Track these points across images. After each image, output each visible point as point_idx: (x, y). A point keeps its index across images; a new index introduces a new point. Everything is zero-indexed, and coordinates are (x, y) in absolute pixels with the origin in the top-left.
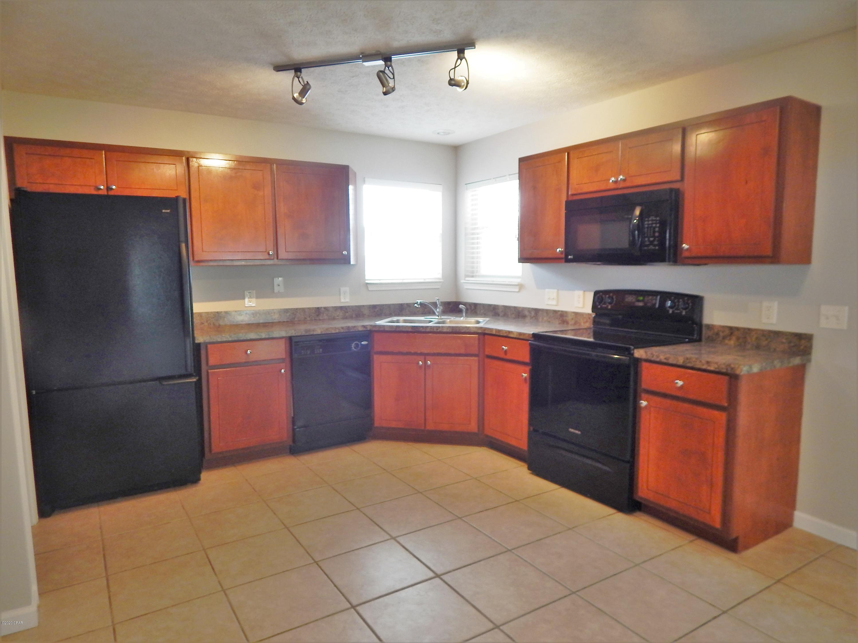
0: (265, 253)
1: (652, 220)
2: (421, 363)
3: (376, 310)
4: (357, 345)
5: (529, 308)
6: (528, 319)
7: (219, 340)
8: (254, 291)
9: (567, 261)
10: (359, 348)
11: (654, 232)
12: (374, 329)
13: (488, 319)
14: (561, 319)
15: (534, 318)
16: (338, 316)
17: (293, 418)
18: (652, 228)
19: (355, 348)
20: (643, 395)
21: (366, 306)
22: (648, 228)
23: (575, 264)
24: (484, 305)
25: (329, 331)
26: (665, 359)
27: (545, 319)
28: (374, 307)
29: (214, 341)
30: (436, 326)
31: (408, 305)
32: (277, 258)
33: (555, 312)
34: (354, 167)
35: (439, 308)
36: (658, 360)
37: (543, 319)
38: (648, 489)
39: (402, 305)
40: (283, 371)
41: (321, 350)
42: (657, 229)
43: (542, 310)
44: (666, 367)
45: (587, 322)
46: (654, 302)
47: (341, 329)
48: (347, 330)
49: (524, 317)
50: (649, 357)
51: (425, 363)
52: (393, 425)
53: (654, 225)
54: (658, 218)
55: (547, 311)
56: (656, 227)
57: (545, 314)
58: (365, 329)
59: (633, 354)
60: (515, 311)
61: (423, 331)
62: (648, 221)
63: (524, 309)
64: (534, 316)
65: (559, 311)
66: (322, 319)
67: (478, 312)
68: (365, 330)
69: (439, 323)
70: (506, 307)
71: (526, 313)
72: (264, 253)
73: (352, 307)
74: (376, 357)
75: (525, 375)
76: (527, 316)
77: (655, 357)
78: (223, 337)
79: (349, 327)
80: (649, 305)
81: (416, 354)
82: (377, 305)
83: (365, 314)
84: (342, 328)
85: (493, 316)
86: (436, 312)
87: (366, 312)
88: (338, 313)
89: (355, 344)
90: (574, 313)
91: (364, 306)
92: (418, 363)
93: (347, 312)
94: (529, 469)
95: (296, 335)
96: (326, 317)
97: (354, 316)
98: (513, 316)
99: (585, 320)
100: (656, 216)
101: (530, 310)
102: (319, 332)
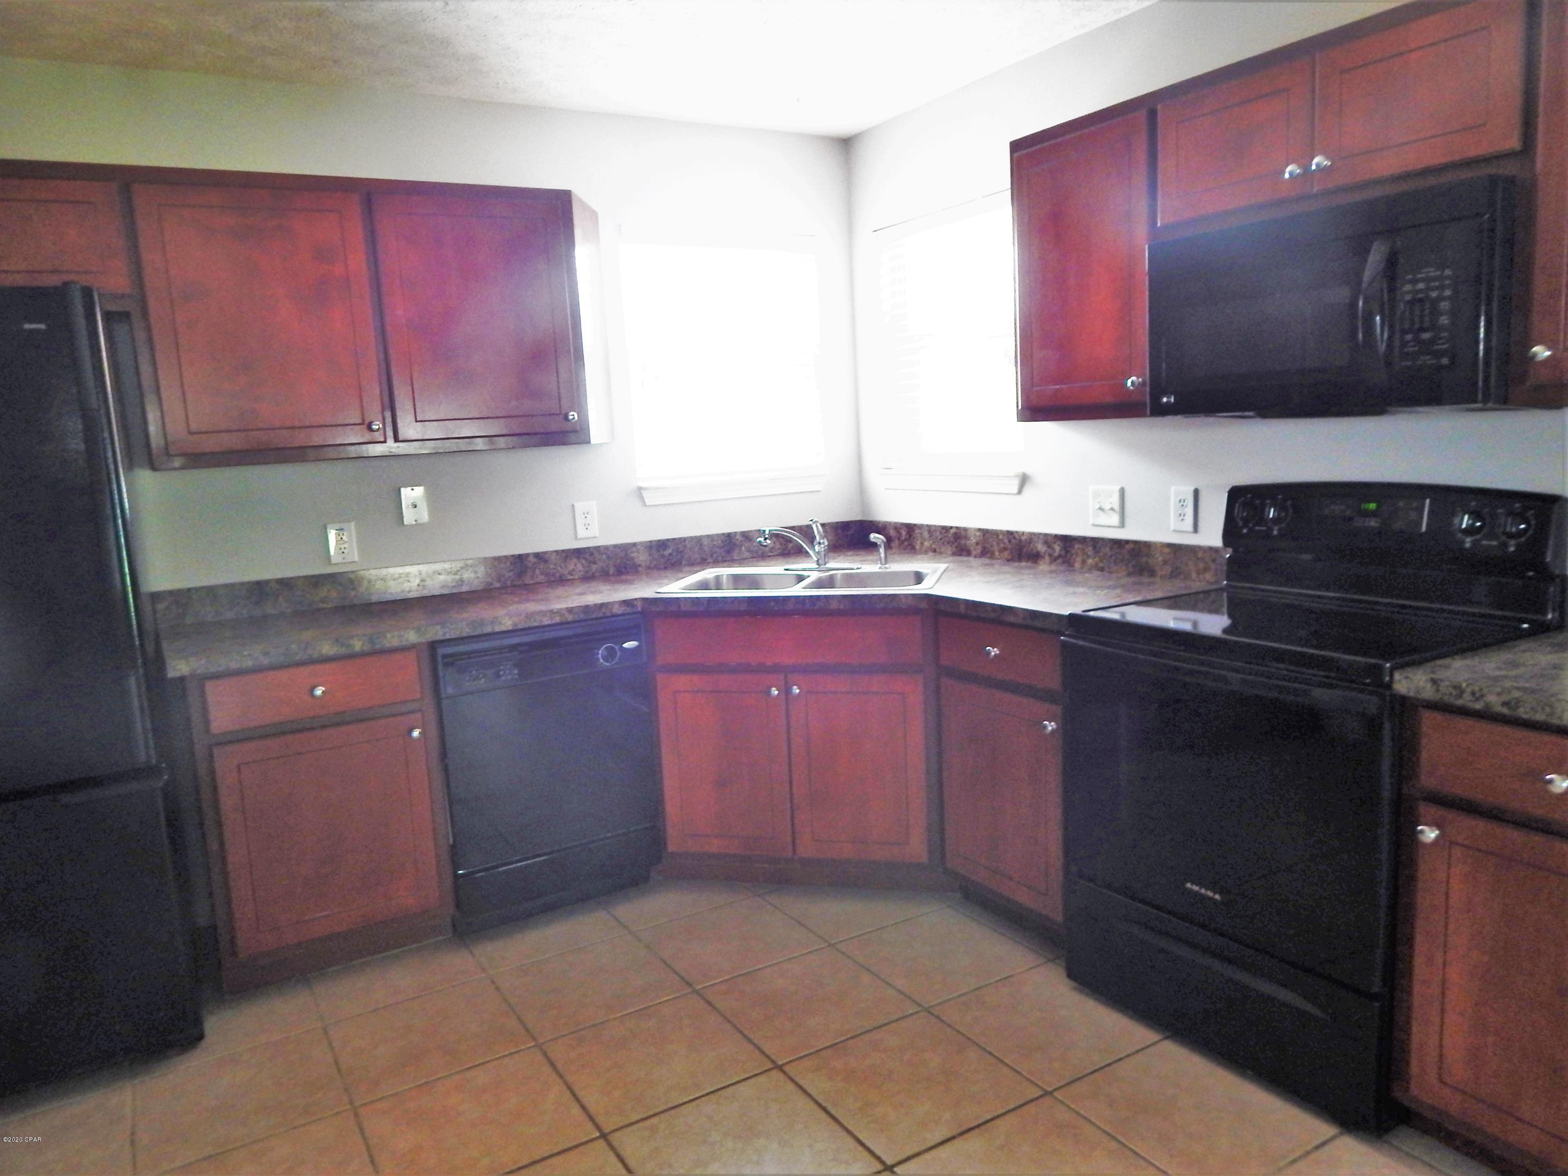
0: (362, 426)
1: (1427, 280)
2: (775, 692)
3: (667, 553)
4: (611, 653)
5: (1046, 535)
6: (1044, 566)
7: (234, 665)
8: (353, 524)
9: (1159, 411)
10: (616, 660)
11: (1435, 312)
12: (654, 609)
13: (943, 566)
14: (1134, 563)
15: (1060, 560)
16: (570, 573)
17: (453, 847)
18: (1427, 305)
19: (606, 659)
20: (1424, 808)
21: (641, 543)
22: (1411, 303)
23: (1179, 419)
24: (931, 529)
25: (535, 621)
26: (1505, 704)
27: (1090, 561)
28: (662, 544)
29: (220, 669)
30: (811, 597)
31: (747, 536)
32: (396, 440)
33: (1118, 544)
34: (581, 192)
35: (820, 543)
36: (1478, 706)
37: (1084, 562)
38: (1441, 1080)
39: (729, 537)
40: (416, 733)
41: (516, 672)
42: (1445, 305)
43: (1083, 540)
44: (1507, 730)
45: (1206, 570)
46: (1413, 515)
47: (567, 615)
48: (582, 615)
49: (1035, 557)
50: (1446, 694)
51: (787, 691)
52: (715, 846)
53: (1434, 294)
54: (1448, 272)
55: (1095, 542)
56: (1440, 299)
57: (1090, 551)
58: (629, 610)
59: (1389, 686)
60: (1010, 541)
61: (776, 609)
62: (1415, 281)
63: (1033, 537)
64: (1060, 556)
65: (1127, 542)
66: (531, 582)
67: (917, 547)
68: (631, 611)
69: (819, 584)
70: (986, 533)
71: (1041, 548)
72: (358, 427)
73: (606, 548)
74: (661, 679)
75: (1050, 726)
76: (1042, 554)
77: (1467, 697)
78: (244, 656)
79: (587, 607)
80: (1398, 525)
81: (762, 669)
82: (668, 540)
83: (640, 565)
84: (570, 610)
85: (954, 554)
86: (811, 552)
87: (642, 558)
88: (571, 567)
89: (606, 648)
90: (1170, 545)
91: (634, 545)
92: (768, 693)
93: (595, 563)
94: (1071, 975)
95: (448, 636)
96: (541, 578)
97: (612, 571)
98: (1006, 554)
99: (1201, 565)
100: (1441, 266)
101: (1050, 540)
102: (507, 624)
